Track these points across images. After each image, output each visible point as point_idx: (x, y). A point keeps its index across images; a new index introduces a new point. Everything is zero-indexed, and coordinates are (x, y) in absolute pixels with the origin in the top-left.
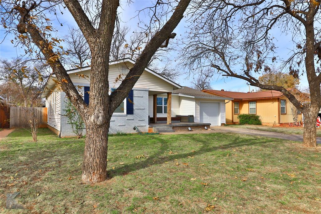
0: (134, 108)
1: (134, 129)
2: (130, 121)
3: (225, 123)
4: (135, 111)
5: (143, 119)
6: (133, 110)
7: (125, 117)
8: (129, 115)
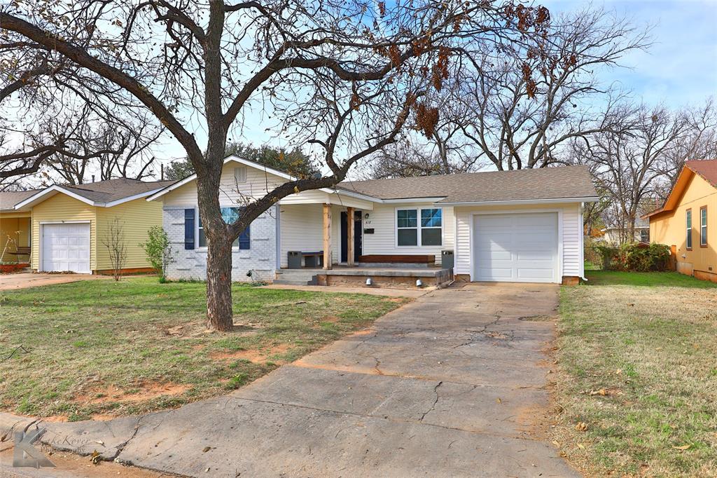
0: (252, 238)
1: (249, 275)
2: (245, 261)
3: (582, 276)
4: (253, 244)
5: (266, 258)
6: (249, 243)
7: (237, 254)
8: (242, 251)
